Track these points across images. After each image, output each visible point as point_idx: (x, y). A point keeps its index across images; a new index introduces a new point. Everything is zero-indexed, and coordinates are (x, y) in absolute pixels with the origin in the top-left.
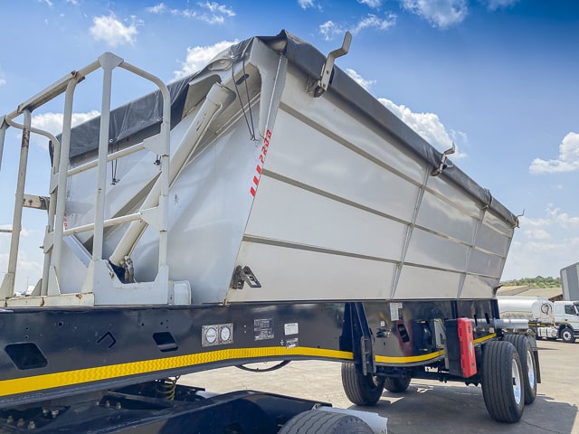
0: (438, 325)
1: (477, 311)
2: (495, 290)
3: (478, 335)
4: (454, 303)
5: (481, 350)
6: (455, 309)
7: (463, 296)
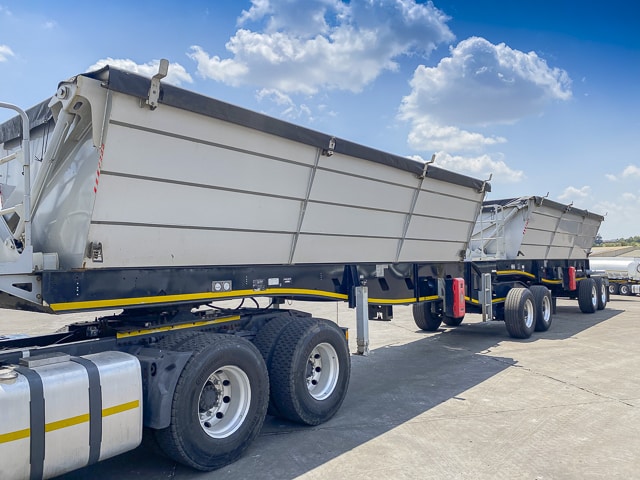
0: (560, 269)
1: (577, 265)
2: (588, 255)
3: (577, 277)
4: (566, 261)
5: (578, 283)
6: (567, 263)
7: (571, 258)
